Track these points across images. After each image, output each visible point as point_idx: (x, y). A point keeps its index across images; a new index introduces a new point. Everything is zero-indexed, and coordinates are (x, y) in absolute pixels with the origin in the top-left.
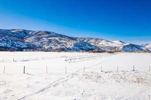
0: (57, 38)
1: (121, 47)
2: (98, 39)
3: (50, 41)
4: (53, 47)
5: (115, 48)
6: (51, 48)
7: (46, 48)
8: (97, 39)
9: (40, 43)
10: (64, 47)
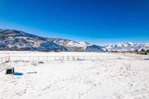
0: (25, 38)
1: (85, 48)
2: (67, 40)
3: (17, 41)
4: (18, 46)
5: (80, 48)
6: (16, 47)
7: (10, 47)
8: (65, 40)
9: (3, 42)
10: (30, 46)
